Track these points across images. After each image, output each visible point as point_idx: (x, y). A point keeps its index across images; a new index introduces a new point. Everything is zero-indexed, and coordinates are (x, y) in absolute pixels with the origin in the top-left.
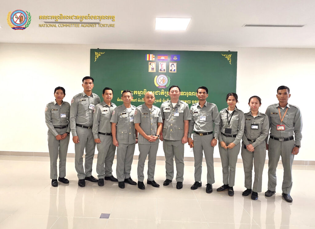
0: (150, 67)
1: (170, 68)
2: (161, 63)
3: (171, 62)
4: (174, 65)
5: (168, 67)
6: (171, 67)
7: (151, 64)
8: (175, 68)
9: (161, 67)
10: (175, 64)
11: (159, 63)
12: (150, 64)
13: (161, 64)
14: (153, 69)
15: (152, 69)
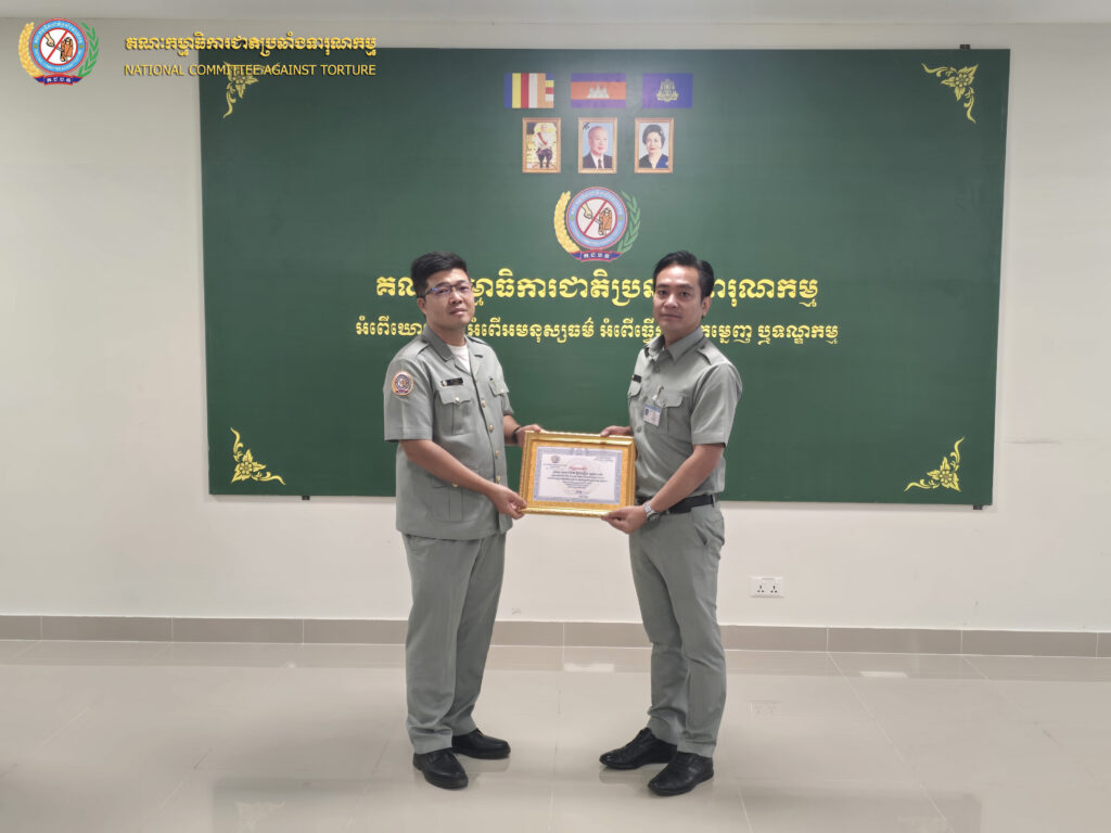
0: (530, 146)
1: (641, 151)
2: (586, 120)
3: (642, 116)
4: (658, 129)
5: (626, 142)
6: (645, 142)
7: (537, 129)
8: (667, 150)
9: (592, 144)
10: (667, 127)
11: (581, 123)
12: (531, 131)
13: (591, 126)
14: (544, 154)
15: (541, 157)
